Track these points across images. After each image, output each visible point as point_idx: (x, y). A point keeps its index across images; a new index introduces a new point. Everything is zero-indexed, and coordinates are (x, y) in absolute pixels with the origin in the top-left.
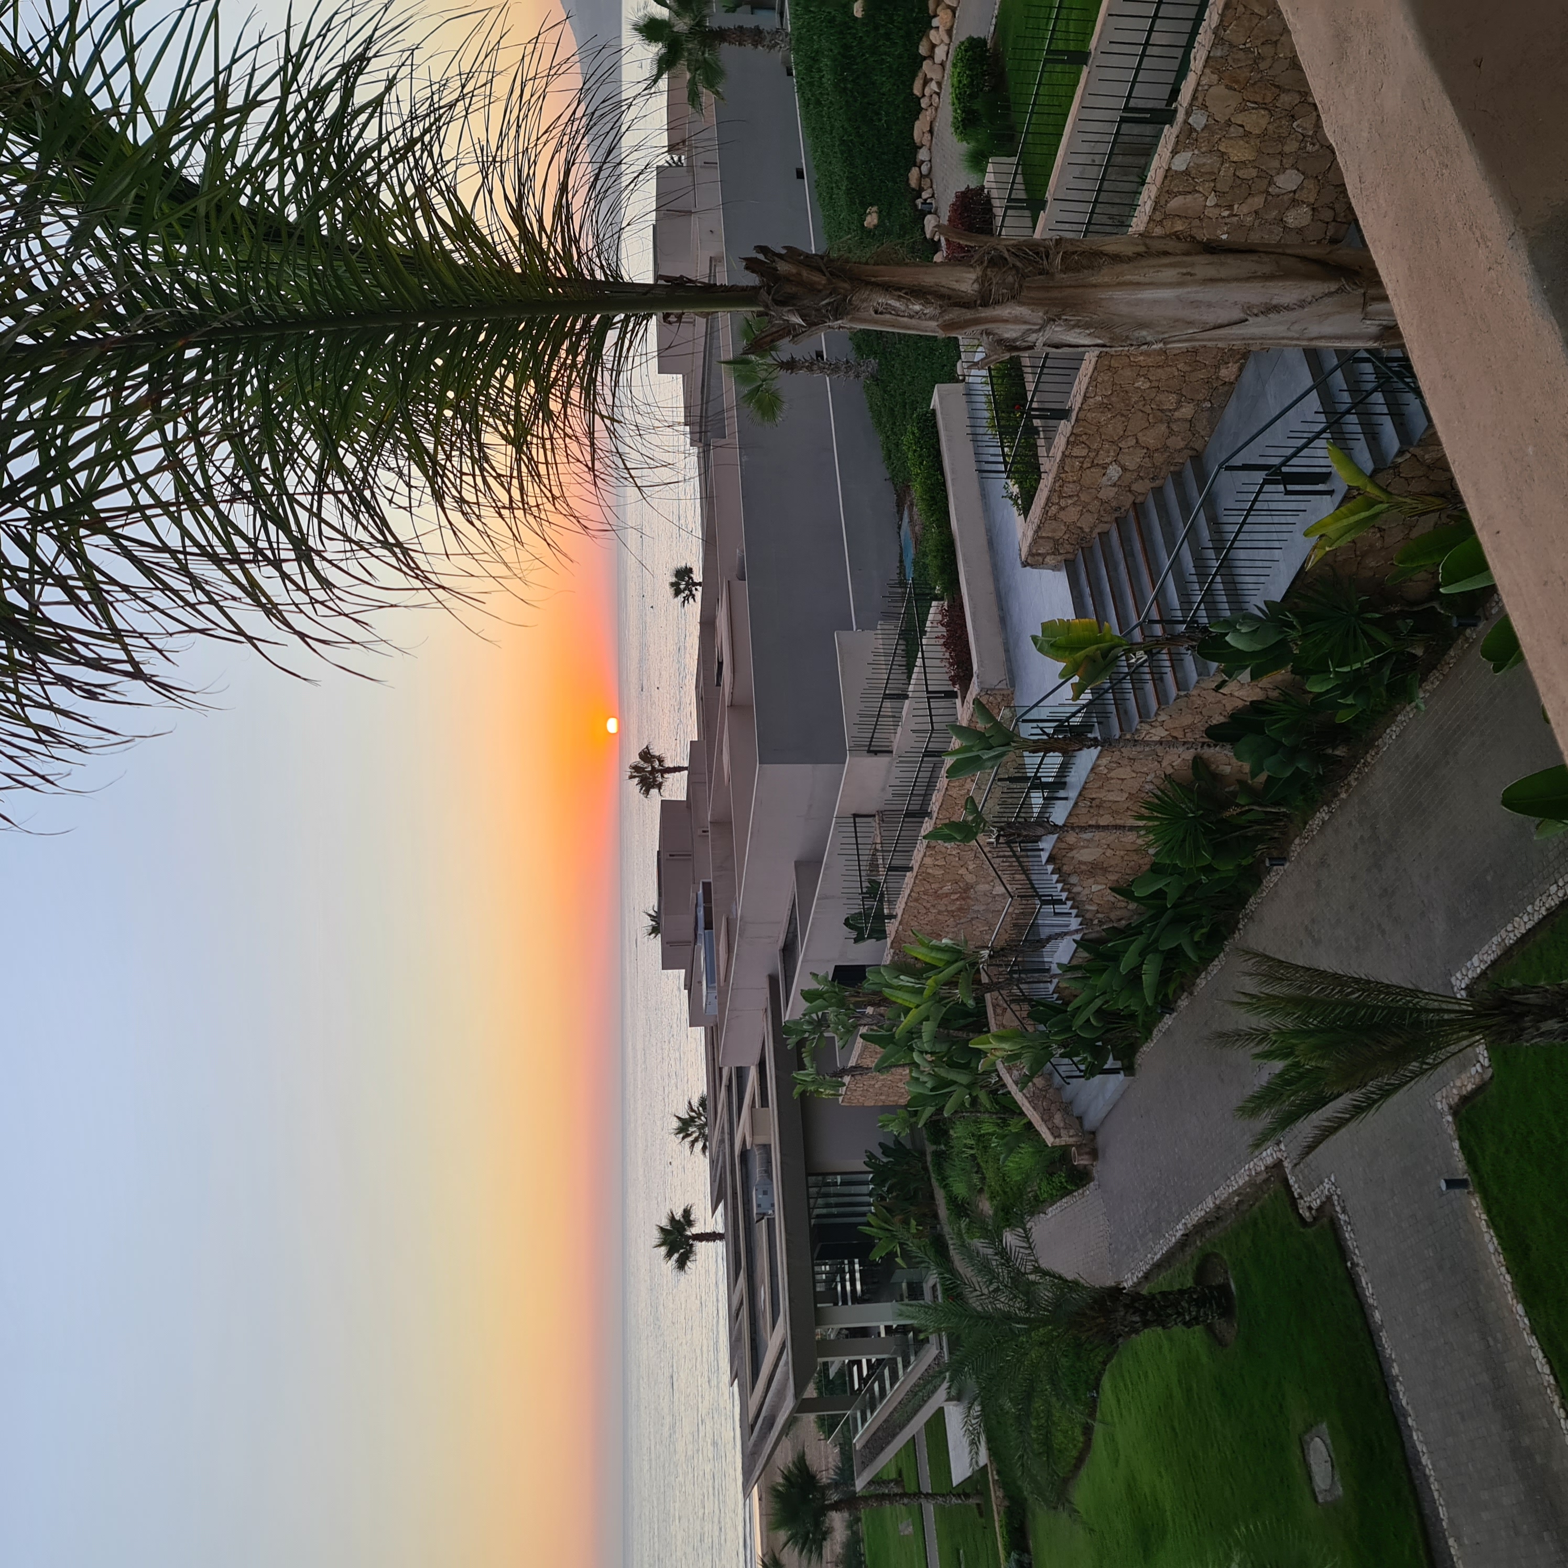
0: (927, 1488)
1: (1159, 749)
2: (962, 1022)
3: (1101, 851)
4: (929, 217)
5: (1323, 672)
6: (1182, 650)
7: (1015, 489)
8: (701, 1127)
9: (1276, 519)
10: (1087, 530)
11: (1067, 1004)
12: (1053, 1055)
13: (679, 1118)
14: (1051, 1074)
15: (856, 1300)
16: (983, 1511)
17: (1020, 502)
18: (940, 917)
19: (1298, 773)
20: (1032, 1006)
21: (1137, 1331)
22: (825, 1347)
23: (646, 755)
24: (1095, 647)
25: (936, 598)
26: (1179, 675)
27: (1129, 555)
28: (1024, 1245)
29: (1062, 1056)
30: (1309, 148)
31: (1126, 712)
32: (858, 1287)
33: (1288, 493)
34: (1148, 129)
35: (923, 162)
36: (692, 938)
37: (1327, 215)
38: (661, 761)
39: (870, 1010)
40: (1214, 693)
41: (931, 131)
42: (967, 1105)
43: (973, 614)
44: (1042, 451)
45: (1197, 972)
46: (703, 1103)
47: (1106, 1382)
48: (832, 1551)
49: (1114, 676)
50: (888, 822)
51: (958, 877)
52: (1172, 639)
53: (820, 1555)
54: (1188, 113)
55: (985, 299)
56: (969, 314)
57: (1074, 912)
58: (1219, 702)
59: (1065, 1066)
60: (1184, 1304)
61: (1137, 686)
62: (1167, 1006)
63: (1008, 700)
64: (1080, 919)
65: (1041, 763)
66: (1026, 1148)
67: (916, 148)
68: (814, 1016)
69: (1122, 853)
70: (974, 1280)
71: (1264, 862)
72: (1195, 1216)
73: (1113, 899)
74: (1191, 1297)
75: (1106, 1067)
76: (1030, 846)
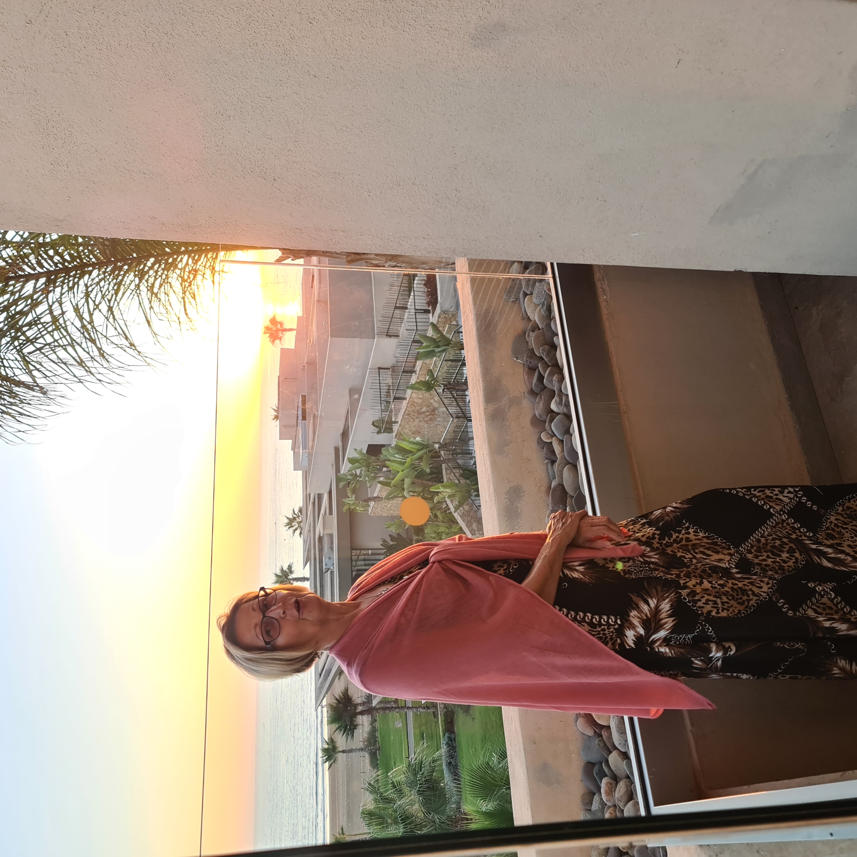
8: (299, 523)
13: (287, 518)
16: (435, 715)
18: (420, 423)
23: (273, 321)
36: (295, 424)
38: (282, 324)
39: (383, 469)
46: (300, 511)
53: (353, 736)
68: (354, 471)
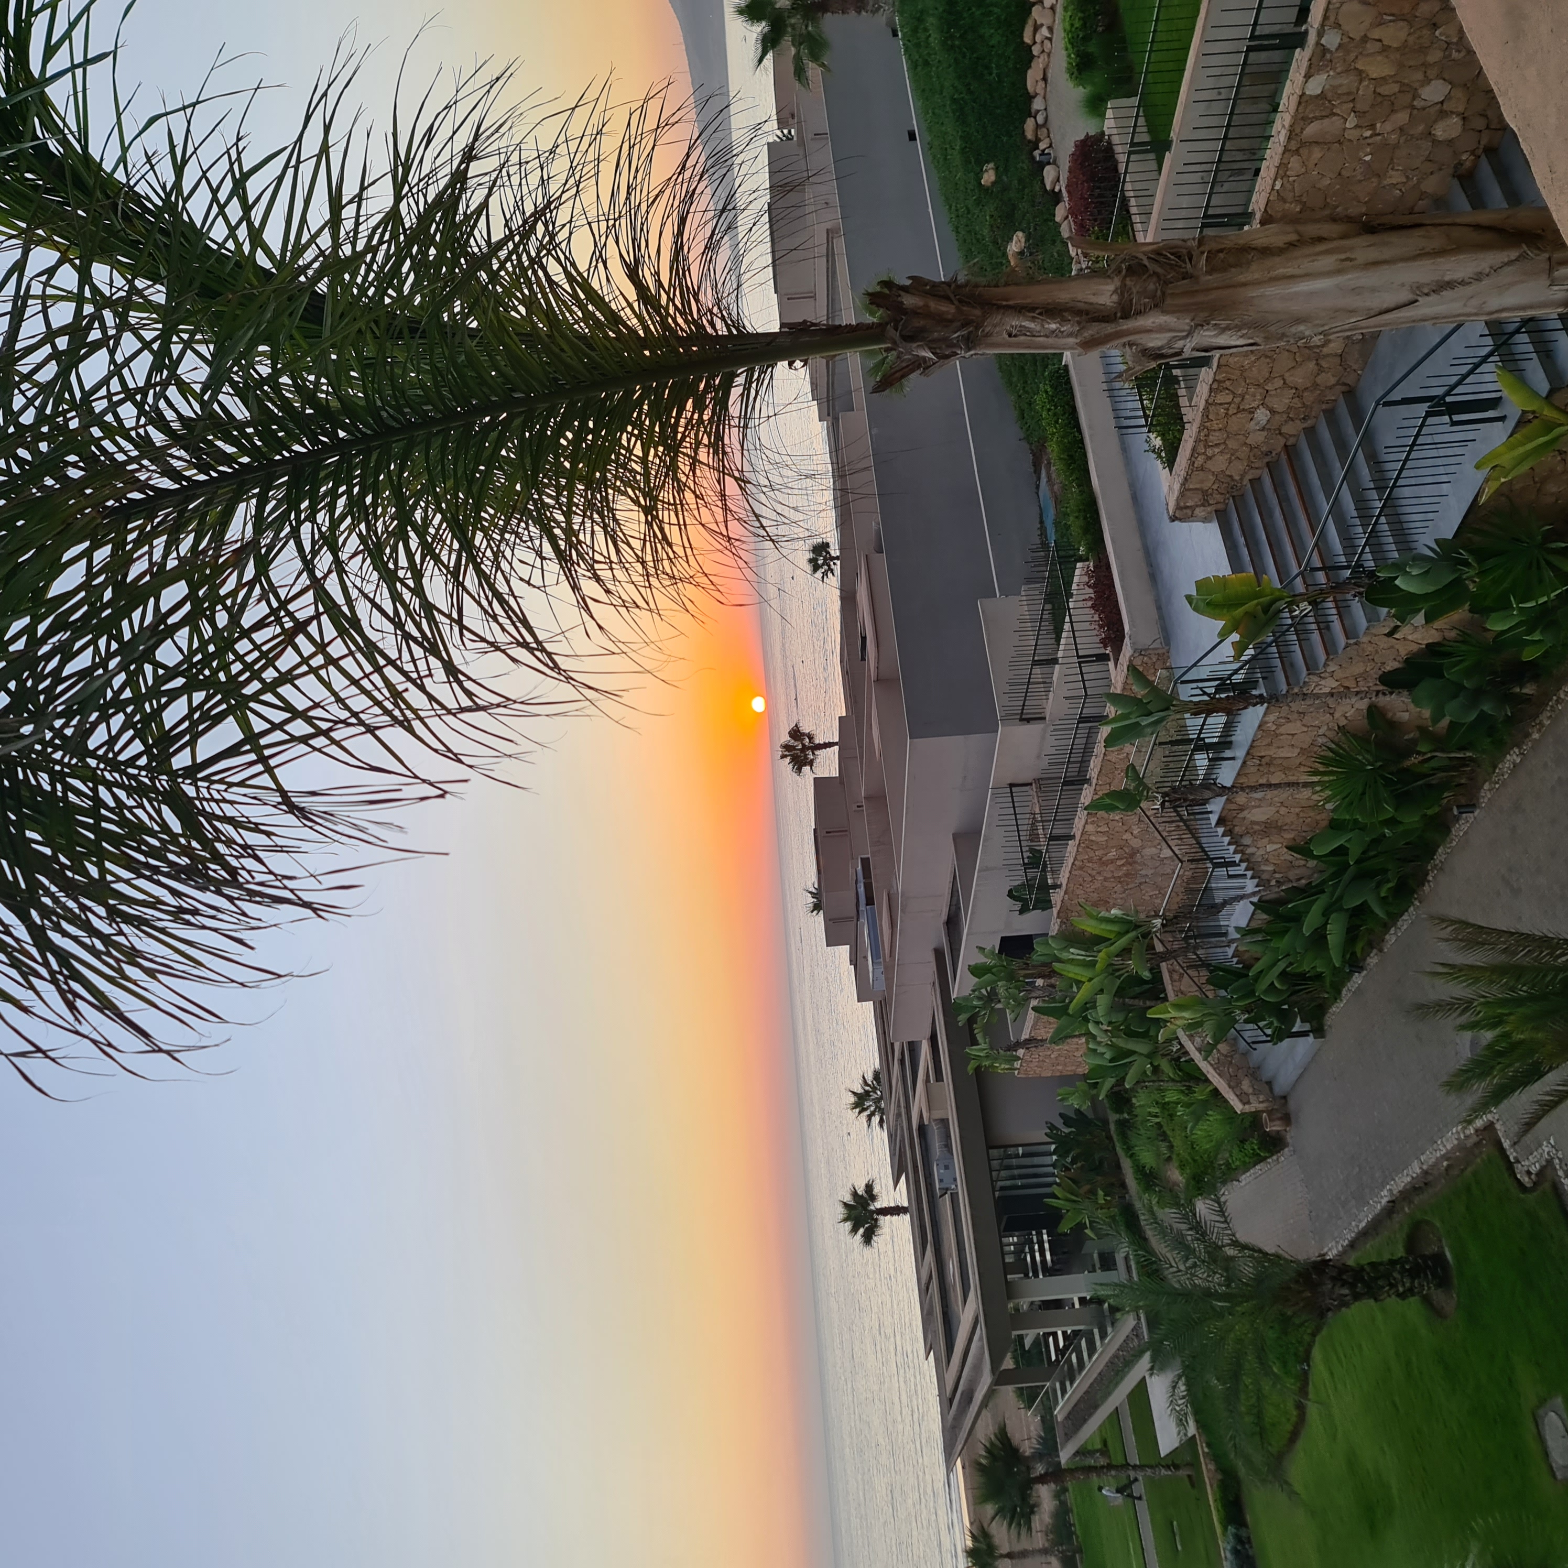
0: (1134, 1460)
1: (1331, 702)
2: (1138, 990)
3: (1274, 809)
4: (1047, 168)
5: (1505, 608)
6: (1349, 596)
7: (1158, 442)
8: (877, 1101)
9: (1442, 452)
10: (1237, 478)
11: (1248, 967)
12: (1237, 1022)
13: (854, 1093)
14: (1235, 1039)
15: (1049, 1272)
16: (1195, 1482)
17: (1163, 454)
18: (1106, 884)
19: (1482, 716)
20: (1211, 972)
21: (1347, 1305)
22: (1019, 1319)
23: (796, 733)
24: (1255, 602)
25: (1081, 559)
26: (1346, 622)
27: (1283, 500)
28: (1218, 1218)
29: (1246, 1022)
30: (1455, 55)
31: (1292, 665)
32: (1048, 1257)
33: (1454, 423)
34: (1276, 56)
35: (1038, 111)
36: (854, 913)
37: (1480, 123)
38: (811, 737)
39: (1040, 982)
40: (1386, 639)
41: (1045, 79)
42: (1149, 1073)
43: (1121, 574)
44: (1183, 402)
45: (1386, 927)
46: (877, 1076)
47: (1317, 1354)
48: (1041, 1520)
49: (1277, 629)
50: (1045, 792)
51: (1123, 843)
52: (1337, 587)
53: (1030, 1529)
54: (1320, 34)
55: (1126, 311)
56: (1110, 328)
57: (1249, 873)
58: (1392, 647)
59: (1250, 1032)
60: (1396, 1275)
61: (1302, 637)
62: (1355, 964)
63: (1163, 657)
64: (1256, 881)
65: (1204, 724)
66: (1214, 1116)
67: (1030, 98)
68: (984, 991)
69: (1297, 810)
70: (1168, 1255)
71: (1452, 809)
72: (1402, 1181)
73: (1290, 858)
74: (1403, 1267)
75: (1294, 1030)
76: (1197, 809)
